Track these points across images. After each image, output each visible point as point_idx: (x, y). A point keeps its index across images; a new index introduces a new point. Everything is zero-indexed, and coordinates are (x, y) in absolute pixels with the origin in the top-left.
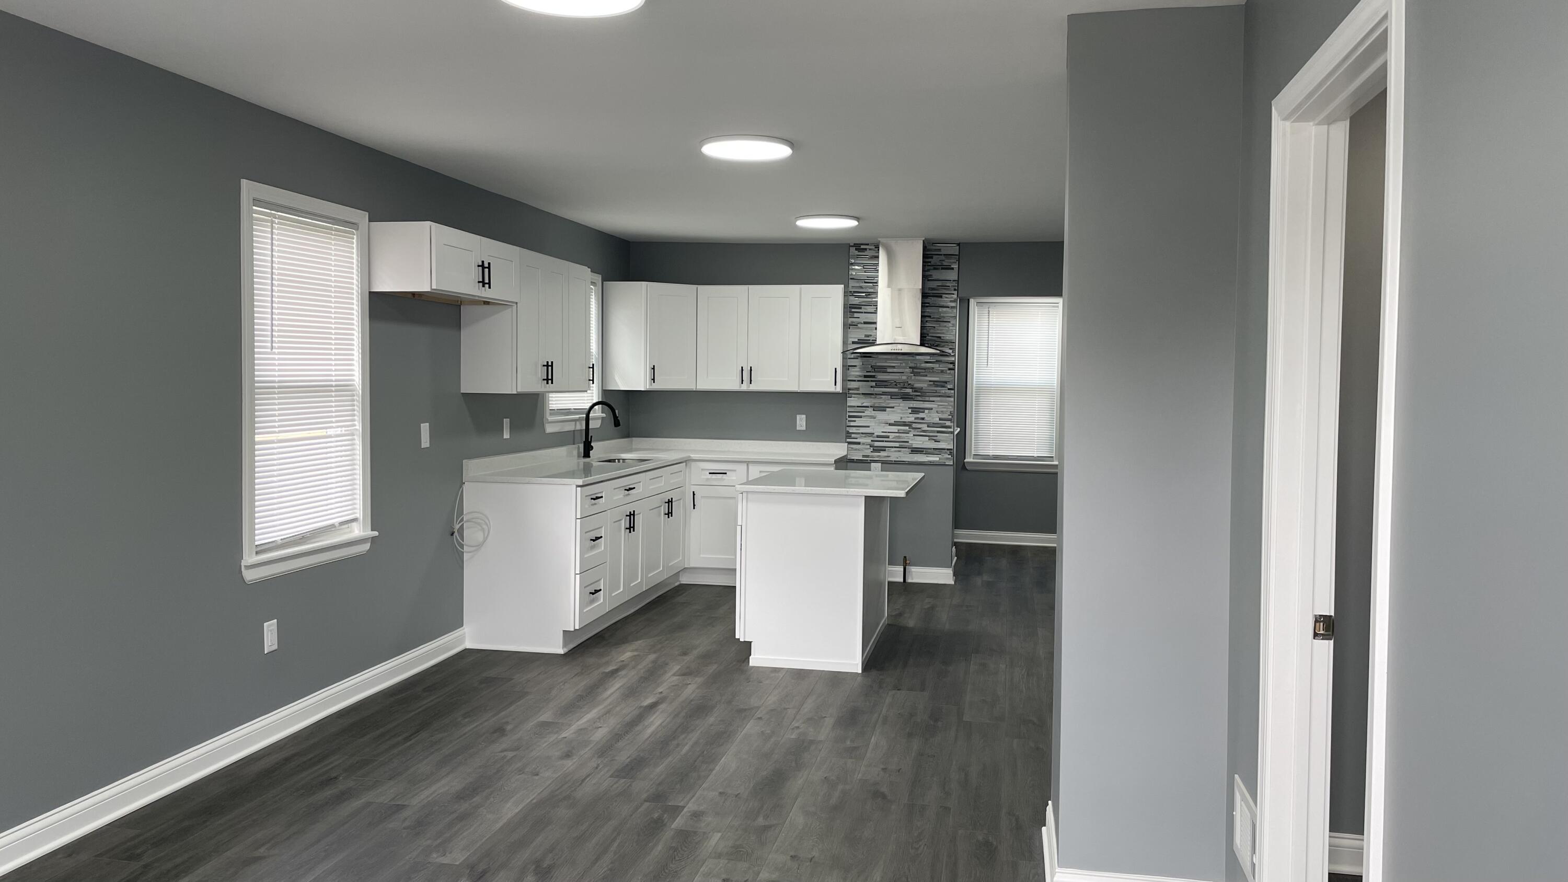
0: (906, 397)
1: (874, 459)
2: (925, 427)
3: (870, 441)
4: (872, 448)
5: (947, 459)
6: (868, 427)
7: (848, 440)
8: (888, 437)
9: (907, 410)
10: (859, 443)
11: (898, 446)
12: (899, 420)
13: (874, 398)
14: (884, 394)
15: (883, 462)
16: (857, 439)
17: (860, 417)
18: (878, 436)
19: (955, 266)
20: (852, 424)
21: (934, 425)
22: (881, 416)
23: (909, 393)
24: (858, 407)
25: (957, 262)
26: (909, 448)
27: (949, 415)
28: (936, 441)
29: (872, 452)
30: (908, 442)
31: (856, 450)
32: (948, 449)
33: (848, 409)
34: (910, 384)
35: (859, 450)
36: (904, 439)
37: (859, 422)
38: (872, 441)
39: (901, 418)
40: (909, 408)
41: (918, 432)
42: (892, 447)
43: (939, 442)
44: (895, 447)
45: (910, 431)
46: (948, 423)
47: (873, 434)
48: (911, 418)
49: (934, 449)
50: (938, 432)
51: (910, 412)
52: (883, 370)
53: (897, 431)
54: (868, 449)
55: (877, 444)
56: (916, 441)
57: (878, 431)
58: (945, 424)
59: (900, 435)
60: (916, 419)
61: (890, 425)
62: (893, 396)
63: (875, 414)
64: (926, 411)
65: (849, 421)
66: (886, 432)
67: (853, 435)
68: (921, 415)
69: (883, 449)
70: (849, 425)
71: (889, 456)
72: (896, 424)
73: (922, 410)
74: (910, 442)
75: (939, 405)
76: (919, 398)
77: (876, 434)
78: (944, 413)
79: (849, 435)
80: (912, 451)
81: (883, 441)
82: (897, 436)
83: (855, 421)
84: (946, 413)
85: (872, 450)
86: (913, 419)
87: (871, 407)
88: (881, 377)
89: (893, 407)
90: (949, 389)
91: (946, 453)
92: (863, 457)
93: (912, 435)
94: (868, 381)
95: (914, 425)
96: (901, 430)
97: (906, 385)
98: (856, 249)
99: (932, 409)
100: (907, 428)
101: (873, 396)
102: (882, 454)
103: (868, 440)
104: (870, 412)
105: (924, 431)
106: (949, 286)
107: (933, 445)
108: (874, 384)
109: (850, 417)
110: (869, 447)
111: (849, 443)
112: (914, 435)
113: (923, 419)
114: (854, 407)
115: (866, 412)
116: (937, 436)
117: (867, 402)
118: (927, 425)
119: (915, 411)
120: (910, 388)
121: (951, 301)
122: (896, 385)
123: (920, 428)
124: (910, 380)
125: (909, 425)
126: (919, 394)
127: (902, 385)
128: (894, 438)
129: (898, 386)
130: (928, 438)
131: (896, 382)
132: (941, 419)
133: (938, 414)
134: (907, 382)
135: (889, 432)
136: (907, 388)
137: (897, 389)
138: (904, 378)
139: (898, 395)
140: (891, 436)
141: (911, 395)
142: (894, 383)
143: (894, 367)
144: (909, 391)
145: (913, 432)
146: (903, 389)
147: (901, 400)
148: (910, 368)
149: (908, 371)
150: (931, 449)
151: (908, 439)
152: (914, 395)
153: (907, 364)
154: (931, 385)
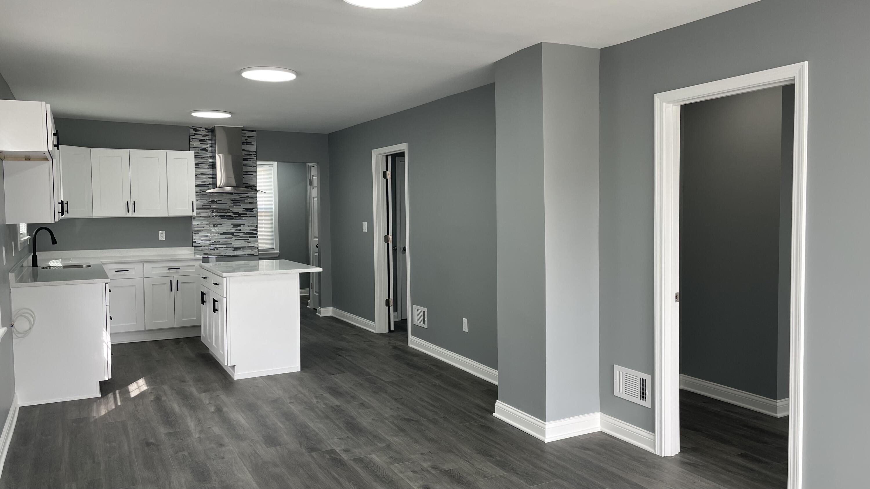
0: (231, 218)
1: (212, 255)
2: (241, 235)
4: (209, 249)
5: (255, 252)
6: (207, 236)
8: (220, 242)
9: (230, 225)
10: (201, 246)
11: (226, 246)
12: (225, 231)
13: (210, 219)
14: (216, 216)
15: (216, 257)
16: (199, 244)
17: (201, 231)
18: (213, 242)
19: (254, 143)
20: (196, 235)
21: (247, 233)
22: (215, 230)
23: (231, 215)
24: (200, 225)
25: (255, 141)
26: (233, 247)
28: (248, 242)
29: (210, 251)
30: (232, 244)
32: (255, 247)
33: (194, 226)
34: (231, 210)
35: (201, 250)
36: (229, 242)
37: (200, 234)
39: (227, 230)
40: (232, 224)
41: (237, 238)
42: (222, 247)
43: (250, 243)
44: (225, 247)
45: (233, 237)
46: (255, 232)
47: (210, 240)
48: (233, 230)
49: (247, 247)
50: (250, 237)
51: (232, 226)
52: (214, 202)
53: (225, 238)
54: (207, 249)
55: (213, 246)
56: (237, 243)
57: (213, 239)
58: (253, 232)
59: (226, 240)
60: (235, 230)
61: (221, 234)
62: (222, 218)
63: (211, 228)
64: (242, 226)
65: (195, 233)
66: (218, 239)
67: (197, 242)
68: (239, 228)
69: (216, 249)
71: (220, 253)
72: (224, 234)
73: (239, 225)
74: (233, 244)
75: (249, 222)
76: (237, 218)
78: (252, 227)
79: (194, 242)
80: (235, 249)
81: (216, 244)
82: (224, 241)
83: (198, 233)
84: (254, 227)
86: (234, 230)
87: (208, 224)
88: (214, 206)
89: (222, 224)
90: (254, 213)
91: (254, 249)
92: (204, 255)
93: (234, 240)
95: (235, 234)
96: (227, 237)
97: (228, 210)
98: (193, 130)
99: (245, 224)
100: (231, 236)
102: (216, 252)
103: (207, 244)
104: (207, 227)
105: (241, 237)
106: (251, 155)
107: (246, 245)
108: (209, 211)
109: (195, 231)
111: (195, 247)
112: (236, 240)
113: (240, 230)
114: (198, 225)
115: (205, 228)
116: (248, 240)
117: (207, 221)
118: (243, 233)
119: (235, 225)
120: (232, 213)
121: (253, 163)
122: (223, 211)
123: (239, 236)
124: (231, 208)
125: (232, 234)
126: (237, 216)
127: (226, 211)
128: (223, 242)
129: (224, 211)
130: (243, 241)
131: (223, 209)
132: (250, 230)
133: (249, 227)
134: (230, 209)
135: (220, 239)
136: (230, 212)
137: (224, 213)
138: (228, 207)
139: (225, 217)
140: (221, 241)
141: (233, 217)
142: (222, 210)
143: (221, 201)
144: (231, 214)
145: (234, 238)
146: (227, 213)
147: (226, 220)
148: (232, 201)
149: (229, 203)
150: (245, 247)
151: (232, 242)
152: (235, 217)
153: (229, 199)
154: (244, 210)
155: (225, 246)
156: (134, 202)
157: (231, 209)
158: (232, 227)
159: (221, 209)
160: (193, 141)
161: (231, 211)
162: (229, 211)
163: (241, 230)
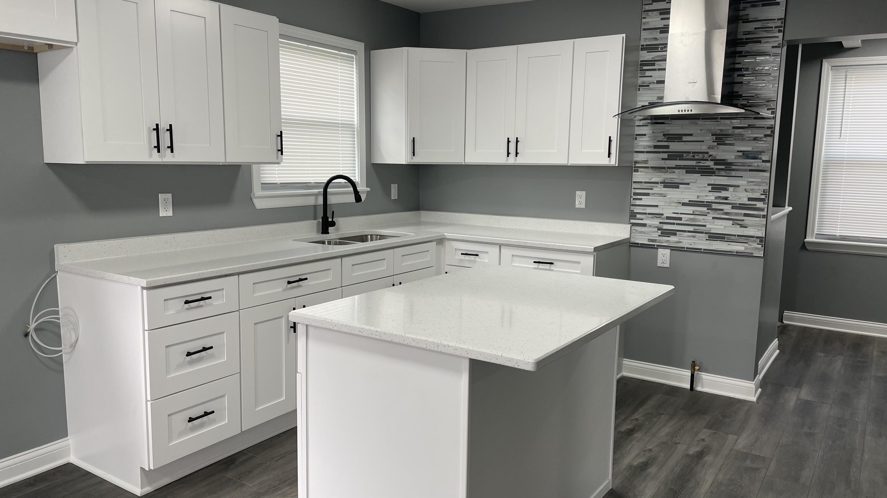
0: (706, 172)
1: (662, 244)
2: (727, 208)
3: (658, 223)
4: (660, 232)
5: (756, 249)
6: (657, 206)
7: (632, 221)
8: (680, 219)
9: (705, 187)
10: (644, 225)
11: (692, 230)
12: (694, 198)
13: (665, 172)
14: (678, 167)
15: (673, 249)
16: (642, 219)
17: (648, 194)
18: (668, 218)
20: (638, 202)
21: (742, 206)
22: (673, 194)
23: (709, 166)
24: (645, 182)
26: (705, 233)
27: (761, 194)
28: (742, 226)
29: (659, 236)
30: (705, 226)
31: (641, 232)
32: (757, 237)
33: (634, 186)
34: (711, 155)
35: (644, 233)
36: (699, 221)
37: (646, 200)
38: (660, 223)
39: (698, 197)
40: (709, 185)
41: (718, 214)
42: (685, 231)
43: (747, 227)
44: (689, 232)
45: (709, 213)
46: (760, 205)
47: (663, 214)
48: (711, 197)
49: (738, 236)
50: (746, 215)
51: (710, 189)
52: (677, 138)
53: (692, 213)
54: (655, 232)
55: (666, 227)
56: (716, 225)
57: (668, 212)
58: (756, 205)
59: (697, 217)
60: (716, 198)
61: (684, 204)
62: (690, 170)
63: (665, 191)
64: (731, 189)
65: (634, 199)
66: (678, 213)
67: (638, 216)
68: (724, 194)
69: (673, 233)
70: (634, 204)
71: (681, 242)
72: (691, 203)
73: (725, 188)
74: (708, 226)
75: (748, 182)
76: (723, 173)
77: (666, 215)
78: (754, 192)
79: (633, 215)
80: (709, 237)
81: (674, 224)
82: (690, 218)
83: (641, 199)
84: (758, 192)
85: (660, 234)
86: (713, 198)
87: (661, 183)
88: (675, 146)
89: (688, 184)
90: (764, 161)
91: (754, 241)
92: (648, 241)
93: (711, 218)
94: (659, 152)
95: (714, 206)
96: (697, 211)
97: (704, 155)
99: (739, 186)
100: (705, 209)
101: (663, 170)
102: (673, 239)
103: (656, 222)
104: (659, 189)
105: (727, 214)
106: (772, 27)
107: (737, 231)
108: (665, 156)
109: (635, 194)
110: (656, 230)
111: (634, 224)
112: (713, 218)
113: (726, 198)
114: (641, 182)
115: (654, 189)
116: (743, 220)
117: (657, 177)
118: (731, 206)
119: (716, 188)
120: (711, 160)
121: (773, 47)
122: (694, 156)
123: (722, 210)
124: (711, 150)
125: (708, 205)
126: (723, 167)
127: (701, 156)
128: (687, 220)
129: (696, 157)
130: (731, 222)
131: (693, 153)
132: (750, 199)
133: (747, 193)
134: (707, 153)
135: (681, 214)
136: (707, 160)
137: (695, 162)
138: (704, 148)
139: (695, 169)
140: (684, 218)
141: (712, 169)
142: (691, 155)
143: (691, 135)
144: (710, 164)
145: (712, 214)
146: (702, 162)
147: (699, 175)
148: (713, 135)
149: (709, 139)
150: (735, 236)
151: (705, 222)
152: (717, 169)
153: (709, 130)
154: (740, 156)
155: (691, 228)
156: (517, 138)
157: (710, 153)
158: (709, 191)
159: (690, 152)
160: (649, 16)
161: (711, 158)
162: (706, 156)
163: (728, 197)
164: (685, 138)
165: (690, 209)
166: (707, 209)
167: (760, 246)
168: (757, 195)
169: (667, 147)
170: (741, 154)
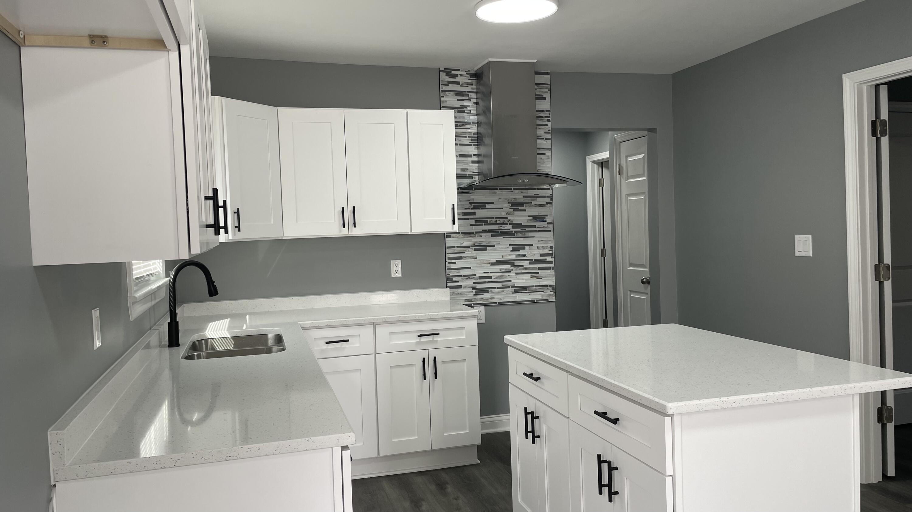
0: (507, 234)
1: (478, 302)
2: (526, 264)
3: (472, 283)
4: (474, 291)
5: (550, 295)
6: (470, 268)
7: (449, 284)
8: (490, 277)
9: (508, 247)
10: (460, 287)
12: (500, 258)
13: (474, 237)
14: (484, 232)
15: (486, 305)
16: (458, 282)
17: (461, 258)
18: (480, 278)
19: (547, 96)
20: (452, 266)
21: (536, 262)
22: (482, 256)
23: (509, 229)
24: (458, 247)
25: (549, 92)
26: (512, 287)
27: (549, 250)
28: (538, 278)
29: (474, 295)
30: (510, 281)
31: (458, 294)
32: (550, 286)
33: (448, 251)
34: (510, 220)
35: (461, 294)
36: (506, 278)
37: (459, 264)
38: (474, 283)
39: (503, 257)
40: (510, 245)
41: (520, 270)
42: (495, 288)
43: (541, 278)
44: (499, 288)
45: (512, 269)
46: (549, 259)
47: (475, 275)
49: (536, 286)
50: (540, 268)
51: (511, 249)
52: (481, 205)
53: (499, 271)
54: (470, 292)
55: (479, 286)
56: (519, 279)
57: (480, 273)
58: (546, 259)
59: (503, 274)
60: (517, 256)
61: (492, 264)
62: (494, 234)
63: (476, 253)
64: (527, 248)
65: (449, 263)
66: (488, 273)
67: (454, 279)
68: (522, 252)
69: (486, 291)
70: (449, 268)
71: (493, 298)
72: (498, 263)
73: (522, 247)
74: (512, 281)
75: (539, 241)
76: (520, 235)
77: (478, 275)
78: (544, 249)
79: (449, 279)
80: (515, 290)
81: (485, 282)
82: (498, 276)
83: (455, 263)
84: (546, 249)
85: (475, 293)
86: (514, 256)
87: (472, 246)
88: (480, 213)
89: (494, 246)
90: (548, 223)
91: (548, 289)
92: (465, 302)
93: (514, 274)
94: (467, 219)
95: (516, 263)
96: (503, 269)
97: (504, 220)
98: (447, 75)
99: (532, 245)
100: (508, 267)
101: (472, 235)
102: (486, 296)
103: (470, 283)
104: (470, 252)
105: (526, 269)
106: (543, 117)
107: (535, 282)
108: (473, 222)
109: (450, 259)
110: (471, 290)
111: (451, 287)
112: (516, 274)
113: (524, 256)
114: (454, 247)
115: (466, 252)
116: (538, 273)
117: (467, 242)
118: (528, 262)
119: (516, 248)
120: (510, 224)
121: (545, 133)
122: (496, 221)
123: (523, 266)
124: (509, 216)
125: (511, 263)
126: (519, 230)
127: (502, 221)
128: (496, 278)
129: (498, 222)
130: (529, 275)
131: (496, 218)
132: (542, 255)
133: (539, 250)
134: (507, 218)
135: (491, 273)
136: (507, 224)
137: (497, 226)
138: (503, 214)
139: (499, 232)
140: (494, 276)
141: (512, 231)
142: (494, 220)
143: (492, 203)
144: (509, 227)
145: (515, 271)
146: (503, 226)
147: (502, 237)
148: (509, 203)
149: (506, 206)
150: (533, 286)
151: (511, 278)
152: (515, 231)
153: (506, 199)
154: (531, 220)
155: (500, 285)
156: (354, 207)
157: (509, 218)
158: (511, 251)
159: (493, 218)
160: (446, 95)
161: (509, 223)
162: (506, 221)
163: (526, 255)
164: (488, 206)
165: (497, 268)
166: (511, 267)
167: (552, 293)
168: (546, 251)
169: (474, 214)
170: (531, 218)
